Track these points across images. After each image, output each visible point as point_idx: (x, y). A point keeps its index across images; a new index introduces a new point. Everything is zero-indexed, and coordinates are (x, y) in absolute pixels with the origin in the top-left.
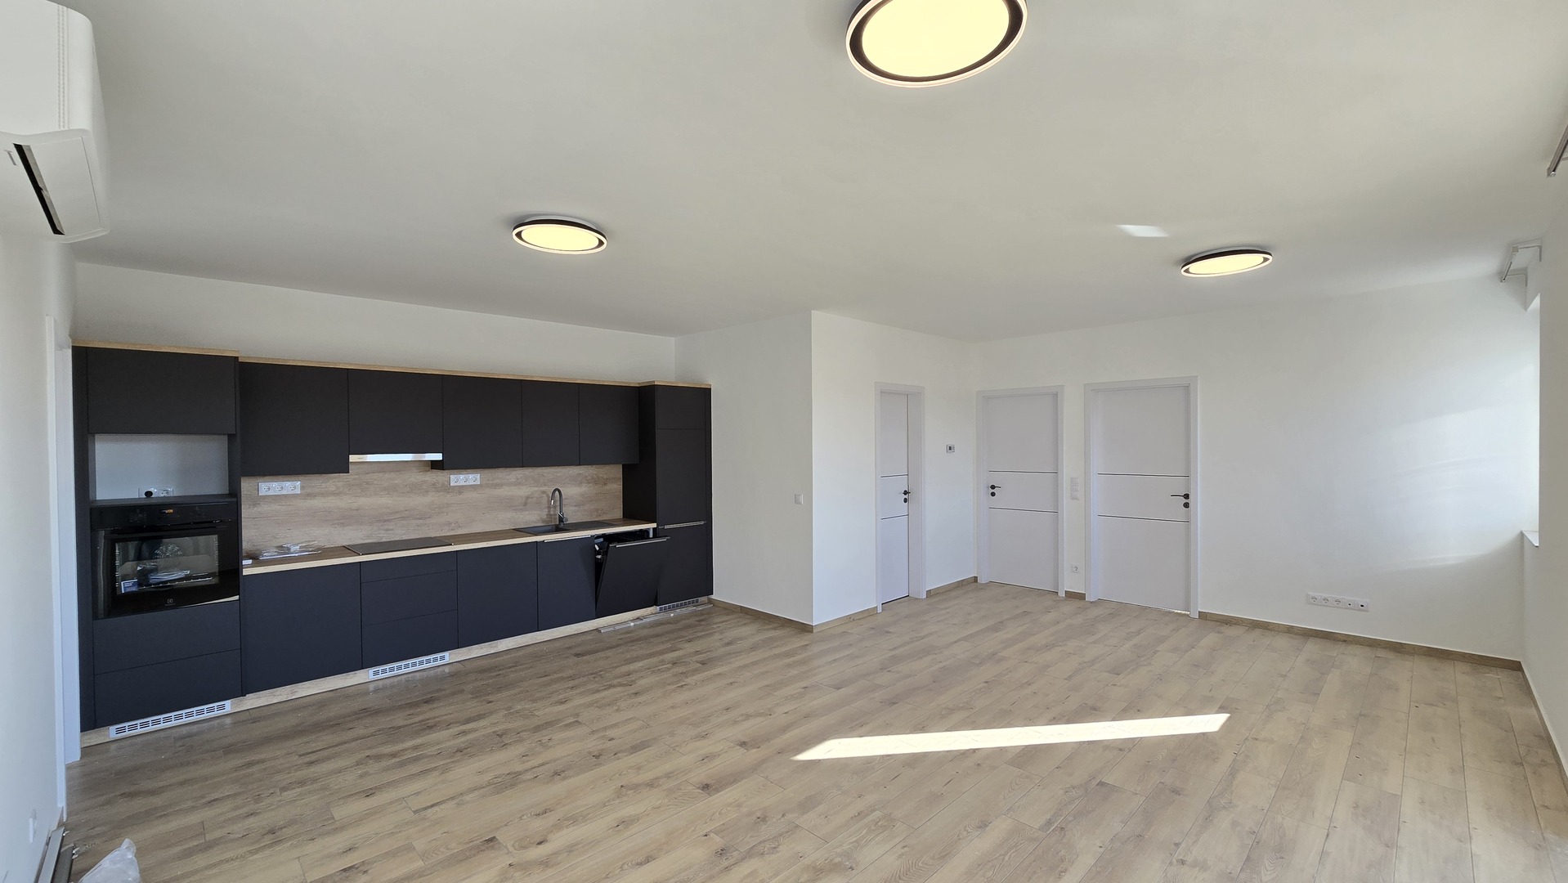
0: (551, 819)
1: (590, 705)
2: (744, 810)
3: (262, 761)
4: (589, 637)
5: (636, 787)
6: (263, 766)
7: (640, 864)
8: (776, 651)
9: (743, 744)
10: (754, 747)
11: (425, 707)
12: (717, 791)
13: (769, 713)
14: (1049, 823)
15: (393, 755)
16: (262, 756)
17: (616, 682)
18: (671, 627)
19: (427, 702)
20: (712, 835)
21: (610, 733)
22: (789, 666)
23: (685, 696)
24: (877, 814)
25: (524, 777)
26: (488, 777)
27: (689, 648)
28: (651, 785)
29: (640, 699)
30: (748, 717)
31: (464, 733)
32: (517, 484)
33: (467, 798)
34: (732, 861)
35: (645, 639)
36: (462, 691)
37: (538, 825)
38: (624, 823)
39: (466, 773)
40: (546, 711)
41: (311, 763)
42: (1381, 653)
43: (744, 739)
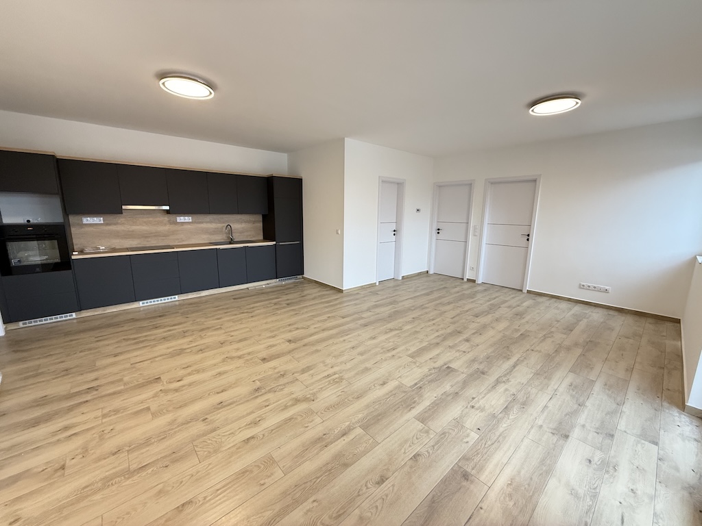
0: (189, 370)
1: (229, 321)
2: (276, 371)
3: (78, 339)
4: (244, 291)
5: (232, 358)
6: (77, 341)
7: (218, 393)
8: (323, 300)
9: (289, 341)
10: (293, 342)
11: (159, 318)
12: (268, 361)
13: (308, 327)
14: (416, 384)
15: (135, 339)
16: (79, 337)
17: (246, 311)
18: (281, 288)
19: (160, 316)
20: (257, 381)
21: (232, 334)
22: (326, 307)
23: (274, 318)
24: (337, 376)
25: (186, 351)
26: (171, 350)
27: (285, 297)
28: (239, 357)
29: (253, 319)
30: (297, 329)
31: (170, 330)
32: (211, 222)
33: (157, 359)
34: (260, 394)
35: (267, 293)
36: (178, 312)
37: (181, 373)
38: (220, 374)
39: (162, 348)
40: (211, 322)
41: (97, 341)
42: (612, 312)
43: (290, 338)
